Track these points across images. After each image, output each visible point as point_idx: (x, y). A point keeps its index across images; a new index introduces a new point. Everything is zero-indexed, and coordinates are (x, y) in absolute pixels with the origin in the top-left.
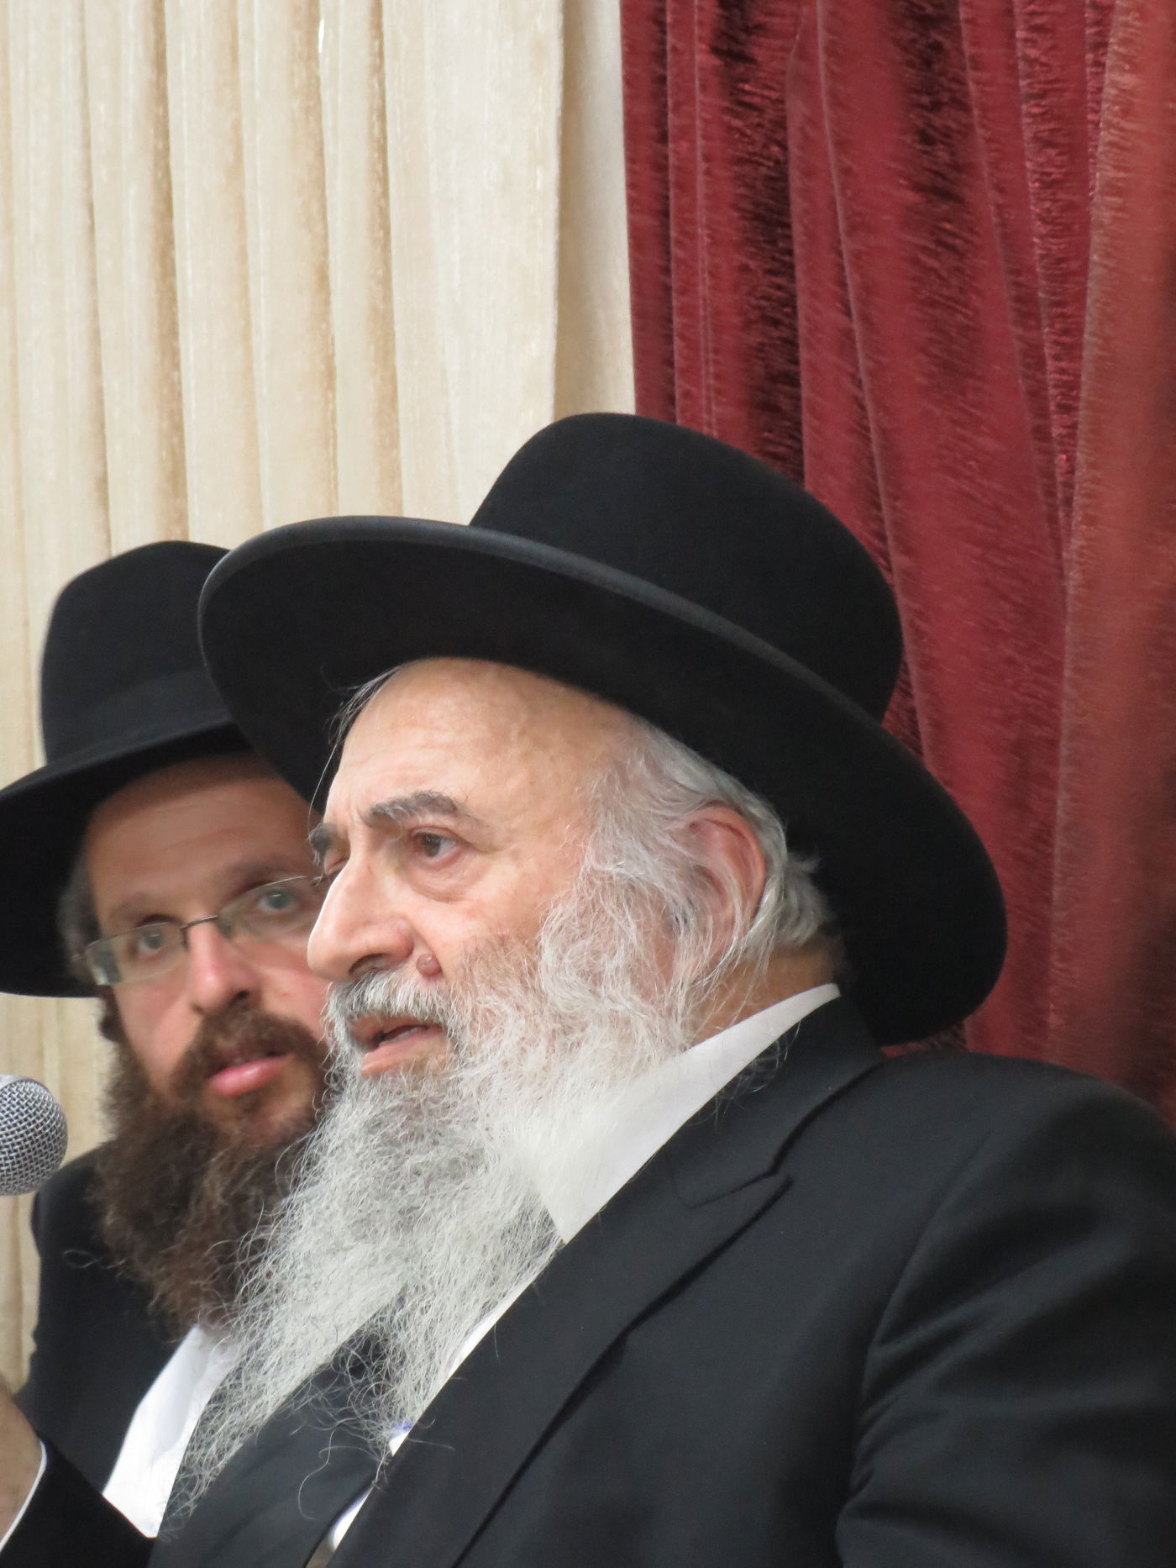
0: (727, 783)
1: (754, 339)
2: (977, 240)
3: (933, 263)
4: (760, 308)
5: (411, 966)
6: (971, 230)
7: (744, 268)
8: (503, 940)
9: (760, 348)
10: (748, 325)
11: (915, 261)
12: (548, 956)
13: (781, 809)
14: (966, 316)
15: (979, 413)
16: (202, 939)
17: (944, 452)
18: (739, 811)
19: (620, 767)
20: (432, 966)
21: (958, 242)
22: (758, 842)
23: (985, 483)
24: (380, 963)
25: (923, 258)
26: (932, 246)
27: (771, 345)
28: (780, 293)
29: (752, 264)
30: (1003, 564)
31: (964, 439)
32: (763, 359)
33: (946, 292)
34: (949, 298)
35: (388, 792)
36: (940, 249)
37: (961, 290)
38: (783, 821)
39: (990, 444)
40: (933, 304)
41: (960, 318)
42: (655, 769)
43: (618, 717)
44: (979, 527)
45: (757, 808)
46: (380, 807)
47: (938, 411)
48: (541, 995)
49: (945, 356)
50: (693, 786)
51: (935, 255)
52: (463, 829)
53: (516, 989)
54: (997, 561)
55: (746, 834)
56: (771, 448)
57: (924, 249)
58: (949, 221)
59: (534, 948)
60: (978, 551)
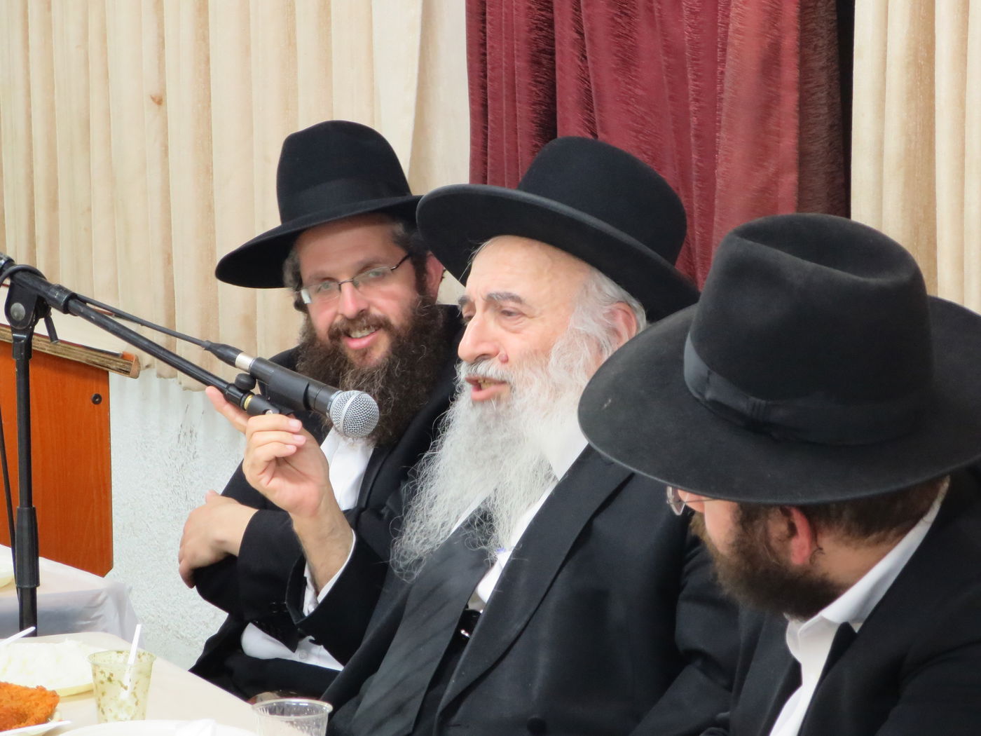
0: (624, 293)
1: (533, 36)
2: (636, 11)
3: (619, 20)
4: (536, 24)
5: (497, 357)
6: (634, 8)
7: (530, 8)
8: (536, 352)
9: (535, 40)
10: (531, 31)
11: (612, 19)
12: (553, 360)
13: (645, 306)
14: (631, 41)
15: (637, 80)
16: (347, 288)
17: (622, 95)
18: (629, 305)
19: (586, 287)
20: (504, 358)
21: (629, 12)
22: (635, 316)
23: (637, 107)
24: (486, 357)
25: (616, 18)
26: (619, 13)
27: (540, 39)
28: (544, 18)
29: (533, 6)
30: (644, 139)
31: (630, 90)
32: (536, 44)
33: (624, 32)
34: (626, 34)
35: (495, 289)
36: (622, 15)
37: (630, 31)
38: (645, 310)
39: (639, 92)
40: (619, 36)
41: (629, 42)
42: (600, 289)
43: (585, 267)
44: (635, 125)
45: (635, 304)
46: (491, 294)
47: (620, 79)
48: (548, 375)
49: (623, 56)
50: (613, 296)
51: (620, 17)
52: (523, 309)
53: (539, 371)
54: (641, 138)
55: (631, 314)
56: (539, 79)
57: (616, 14)
58: (626, 4)
59: (547, 355)
60: (634, 134)
